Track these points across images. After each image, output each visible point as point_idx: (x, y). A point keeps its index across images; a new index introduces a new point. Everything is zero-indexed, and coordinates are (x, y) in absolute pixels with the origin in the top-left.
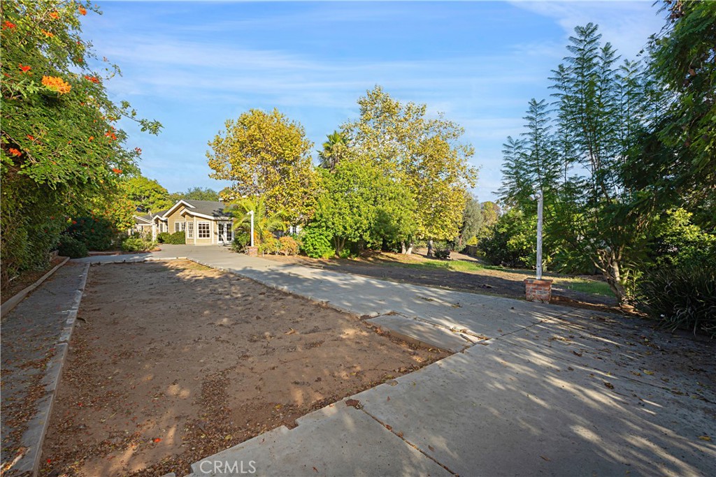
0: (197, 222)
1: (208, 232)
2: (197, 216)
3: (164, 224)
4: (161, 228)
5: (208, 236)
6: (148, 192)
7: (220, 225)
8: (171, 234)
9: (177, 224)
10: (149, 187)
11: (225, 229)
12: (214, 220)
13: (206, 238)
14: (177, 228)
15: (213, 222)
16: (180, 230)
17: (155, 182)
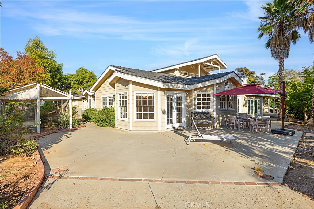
0: (133, 93)
1: (152, 109)
2: (134, 83)
3: (92, 99)
4: (90, 103)
5: (152, 116)
6: (87, 78)
7: (168, 98)
8: (98, 110)
9: (105, 99)
10: (87, 75)
11: (174, 105)
12: (162, 89)
13: (148, 120)
14: (105, 103)
15: (159, 92)
16: (108, 106)
17: (92, 72)
